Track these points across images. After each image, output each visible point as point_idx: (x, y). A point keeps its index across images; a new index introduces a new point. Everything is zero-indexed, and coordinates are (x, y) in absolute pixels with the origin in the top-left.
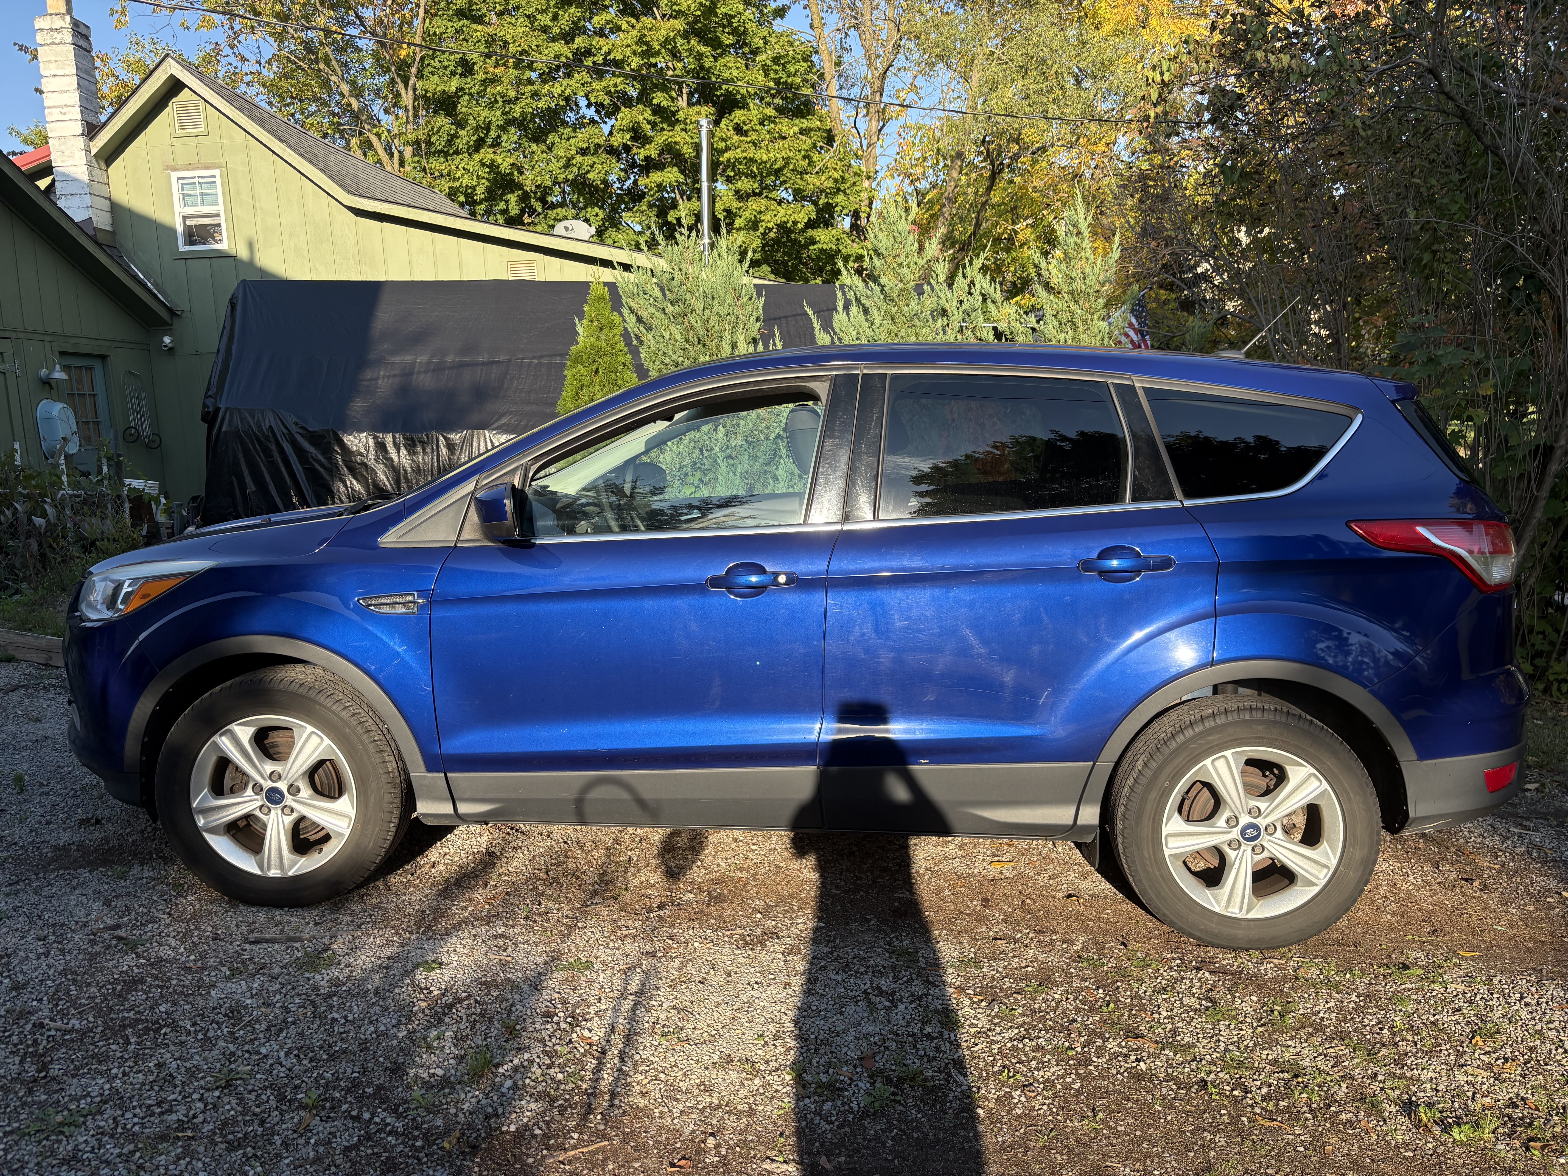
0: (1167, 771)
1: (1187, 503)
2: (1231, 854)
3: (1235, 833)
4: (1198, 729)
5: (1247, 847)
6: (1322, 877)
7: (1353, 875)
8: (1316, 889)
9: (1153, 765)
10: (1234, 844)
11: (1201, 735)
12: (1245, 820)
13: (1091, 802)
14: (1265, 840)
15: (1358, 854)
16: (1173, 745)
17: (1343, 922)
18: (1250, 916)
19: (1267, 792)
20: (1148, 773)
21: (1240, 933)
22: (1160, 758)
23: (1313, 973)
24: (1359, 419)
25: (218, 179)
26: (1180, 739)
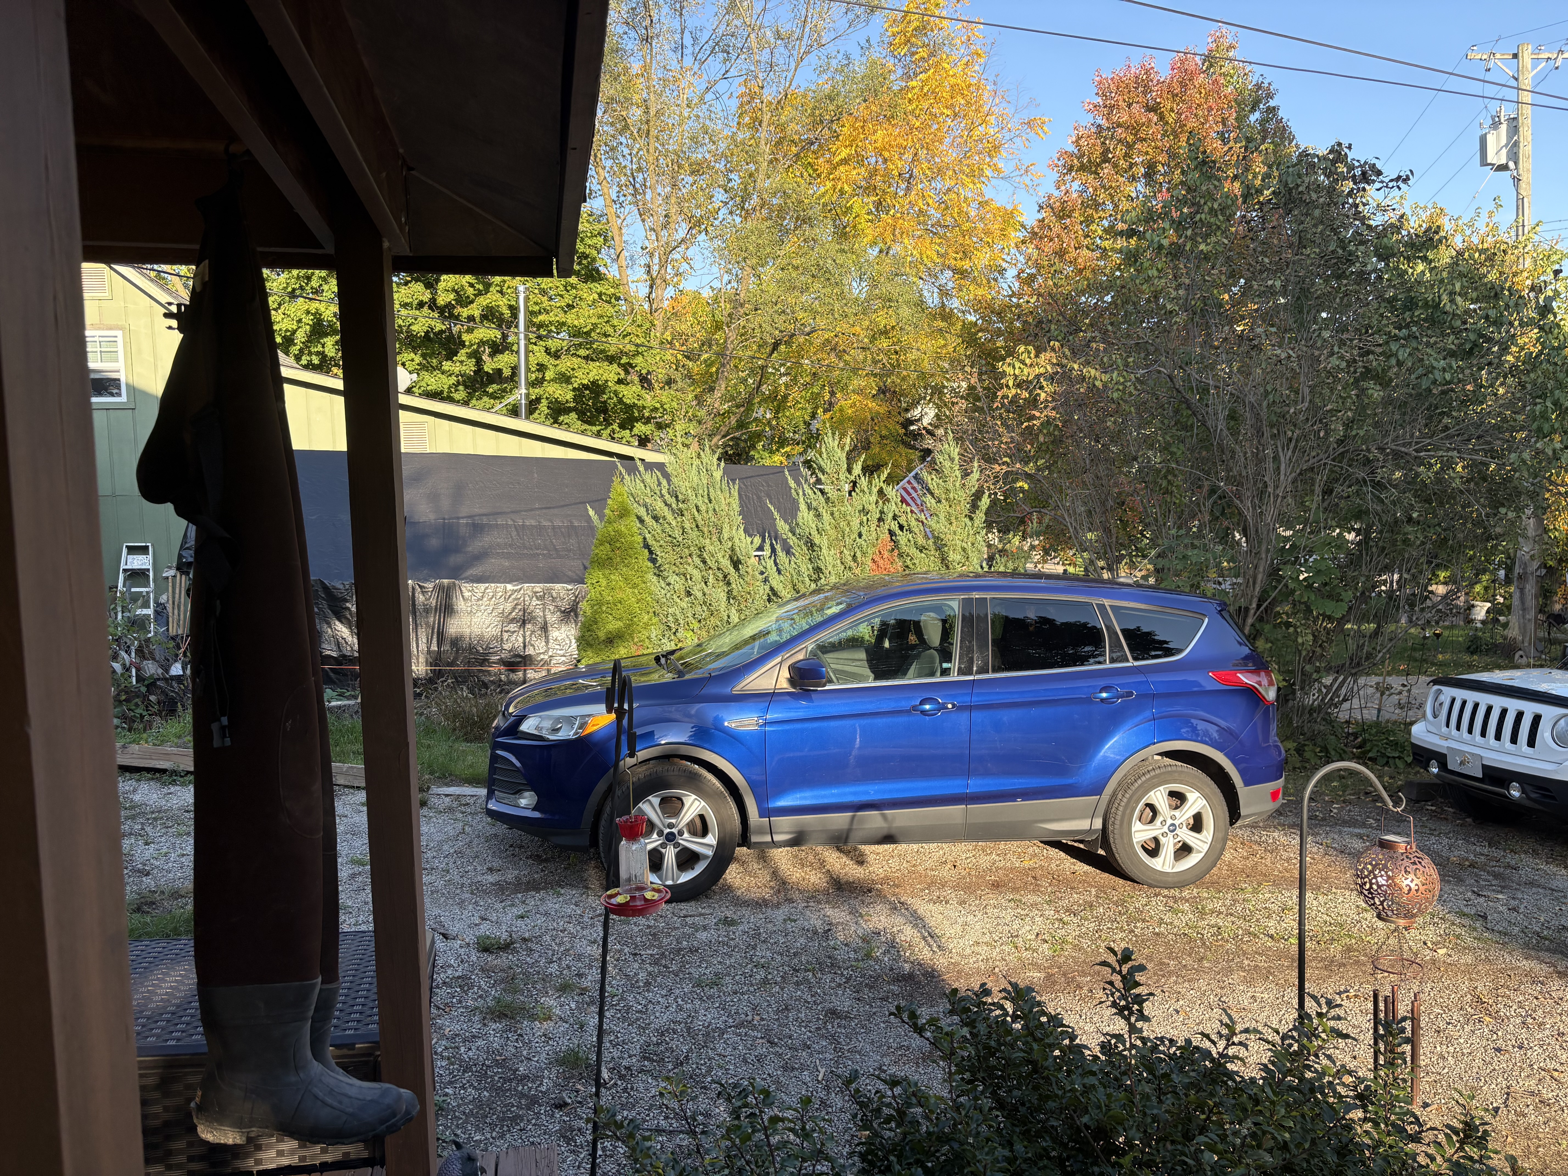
0: (1135, 798)
1: (1137, 663)
2: (1163, 840)
3: (1165, 829)
4: (1148, 776)
5: (1170, 835)
6: (1206, 847)
7: (1219, 846)
8: (1202, 855)
9: (1127, 796)
10: (1164, 834)
11: (1148, 780)
12: (1169, 822)
13: (1098, 817)
14: (1178, 831)
15: (1220, 835)
16: (1136, 785)
17: (1215, 870)
18: (1175, 870)
19: (1177, 808)
20: (1125, 800)
21: (1170, 879)
22: (1130, 792)
23: (1205, 895)
24: (1206, 620)
25: (120, 340)
26: (1139, 782)
